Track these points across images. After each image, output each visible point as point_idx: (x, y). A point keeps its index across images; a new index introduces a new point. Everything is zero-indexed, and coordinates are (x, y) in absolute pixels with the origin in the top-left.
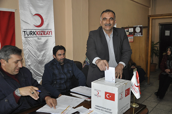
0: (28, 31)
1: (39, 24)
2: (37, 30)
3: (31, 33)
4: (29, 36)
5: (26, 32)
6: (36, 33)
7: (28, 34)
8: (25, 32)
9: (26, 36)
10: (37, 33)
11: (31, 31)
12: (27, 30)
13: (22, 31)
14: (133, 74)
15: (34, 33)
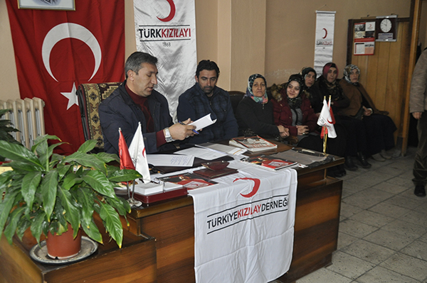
0: (147, 28)
1: (166, 15)
2: (162, 28)
3: (152, 34)
4: (148, 39)
5: (143, 32)
6: (160, 33)
7: (147, 35)
8: (141, 30)
9: (144, 38)
10: (163, 33)
11: (152, 30)
12: (145, 28)
13: (136, 29)
14: (323, 105)
15: (158, 33)
